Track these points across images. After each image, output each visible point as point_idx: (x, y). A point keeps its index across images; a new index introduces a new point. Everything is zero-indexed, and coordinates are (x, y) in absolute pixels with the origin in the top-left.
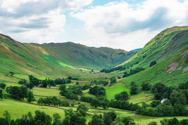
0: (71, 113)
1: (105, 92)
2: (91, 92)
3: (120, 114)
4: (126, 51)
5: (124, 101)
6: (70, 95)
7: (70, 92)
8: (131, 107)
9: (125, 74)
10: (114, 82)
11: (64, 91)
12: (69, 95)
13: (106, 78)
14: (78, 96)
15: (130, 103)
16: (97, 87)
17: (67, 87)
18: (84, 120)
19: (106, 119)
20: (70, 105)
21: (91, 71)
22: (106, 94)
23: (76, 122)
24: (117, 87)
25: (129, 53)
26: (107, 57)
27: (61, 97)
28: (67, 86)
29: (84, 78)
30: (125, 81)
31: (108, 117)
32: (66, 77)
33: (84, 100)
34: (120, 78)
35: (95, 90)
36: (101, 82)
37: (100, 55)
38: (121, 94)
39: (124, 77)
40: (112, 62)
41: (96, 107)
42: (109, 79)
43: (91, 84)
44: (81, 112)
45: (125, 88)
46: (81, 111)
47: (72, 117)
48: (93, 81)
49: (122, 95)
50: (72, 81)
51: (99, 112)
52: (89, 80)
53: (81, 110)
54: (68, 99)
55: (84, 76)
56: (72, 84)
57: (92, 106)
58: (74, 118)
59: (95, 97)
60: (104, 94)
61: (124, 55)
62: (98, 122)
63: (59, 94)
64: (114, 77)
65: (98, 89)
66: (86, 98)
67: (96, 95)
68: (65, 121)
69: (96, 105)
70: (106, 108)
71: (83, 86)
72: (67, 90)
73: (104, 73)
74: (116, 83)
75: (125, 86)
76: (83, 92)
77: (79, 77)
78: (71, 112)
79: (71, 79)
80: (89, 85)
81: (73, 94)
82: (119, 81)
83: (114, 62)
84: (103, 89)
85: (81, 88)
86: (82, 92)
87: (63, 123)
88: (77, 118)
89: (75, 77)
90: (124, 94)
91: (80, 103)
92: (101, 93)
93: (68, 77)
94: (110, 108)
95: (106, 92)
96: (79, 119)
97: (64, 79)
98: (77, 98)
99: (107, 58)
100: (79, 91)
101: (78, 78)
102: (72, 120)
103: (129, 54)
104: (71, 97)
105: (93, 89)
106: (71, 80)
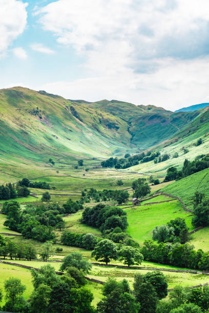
0: (50, 278)
1: (124, 220)
2: (87, 221)
3: (174, 280)
4: (169, 111)
5: (180, 245)
6: (34, 229)
7: (32, 219)
8: (200, 260)
9: (171, 172)
10: (145, 194)
11: (16, 218)
12: (29, 230)
13: (120, 183)
14: (53, 231)
15: (196, 250)
16: (103, 206)
17: (23, 208)
18: (88, 296)
19: (142, 292)
20: (39, 257)
21: (76, 162)
22: (127, 225)
23: (65, 303)
24: (157, 208)
25: (175, 117)
26: (118, 128)
27: (9, 235)
28: (23, 204)
29: (61, 183)
30: (177, 190)
31: (148, 287)
32: (14, 181)
33: (70, 241)
34: (157, 183)
35: (97, 215)
36: (108, 194)
37: (100, 122)
38: (170, 226)
39: (168, 179)
40: (131, 139)
41: (107, 261)
42: (127, 184)
43: (82, 199)
44: (72, 275)
45: (177, 210)
46: (73, 271)
47: (55, 288)
48: (86, 190)
49: (172, 228)
50: (32, 190)
51: (118, 275)
52: (76, 189)
53: (72, 268)
54: (29, 238)
55: (62, 178)
56: (31, 200)
57: (97, 259)
58: (61, 291)
59: (100, 233)
60: (123, 226)
61: (164, 121)
62: (123, 303)
63: (3, 226)
64: (140, 181)
65: (107, 212)
66: (78, 236)
67: (101, 228)
68: (35, 299)
69: (106, 256)
70: (133, 264)
71: (64, 205)
72: (25, 216)
73: (113, 169)
74: (152, 196)
75: (178, 205)
76: (65, 219)
77: (49, 180)
78: (49, 274)
79: (28, 186)
80: (77, 202)
81: (41, 227)
82: (158, 192)
83: (137, 140)
84: (120, 213)
85: (58, 209)
86: (62, 221)
87: (32, 304)
88: (69, 292)
89: (38, 181)
90: (177, 227)
91: (61, 250)
92: (114, 224)
93: (21, 180)
94: (144, 264)
95: (128, 221)
96: (74, 294)
97: (10, 184)
98: (52, 238)
99: (119, 130)
100: (55, 217)
101: (47, 182)
102: (56, 298)
103: (176, 119)
104: (35, 234)
105: (92, 212)
106: (29, 188)
